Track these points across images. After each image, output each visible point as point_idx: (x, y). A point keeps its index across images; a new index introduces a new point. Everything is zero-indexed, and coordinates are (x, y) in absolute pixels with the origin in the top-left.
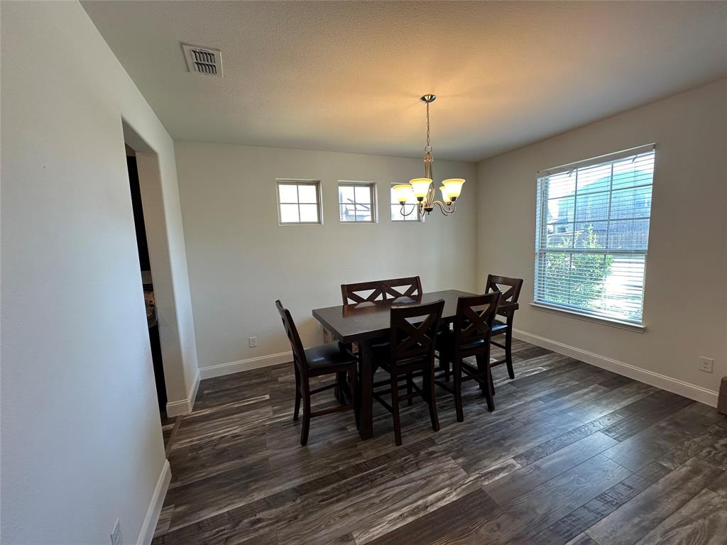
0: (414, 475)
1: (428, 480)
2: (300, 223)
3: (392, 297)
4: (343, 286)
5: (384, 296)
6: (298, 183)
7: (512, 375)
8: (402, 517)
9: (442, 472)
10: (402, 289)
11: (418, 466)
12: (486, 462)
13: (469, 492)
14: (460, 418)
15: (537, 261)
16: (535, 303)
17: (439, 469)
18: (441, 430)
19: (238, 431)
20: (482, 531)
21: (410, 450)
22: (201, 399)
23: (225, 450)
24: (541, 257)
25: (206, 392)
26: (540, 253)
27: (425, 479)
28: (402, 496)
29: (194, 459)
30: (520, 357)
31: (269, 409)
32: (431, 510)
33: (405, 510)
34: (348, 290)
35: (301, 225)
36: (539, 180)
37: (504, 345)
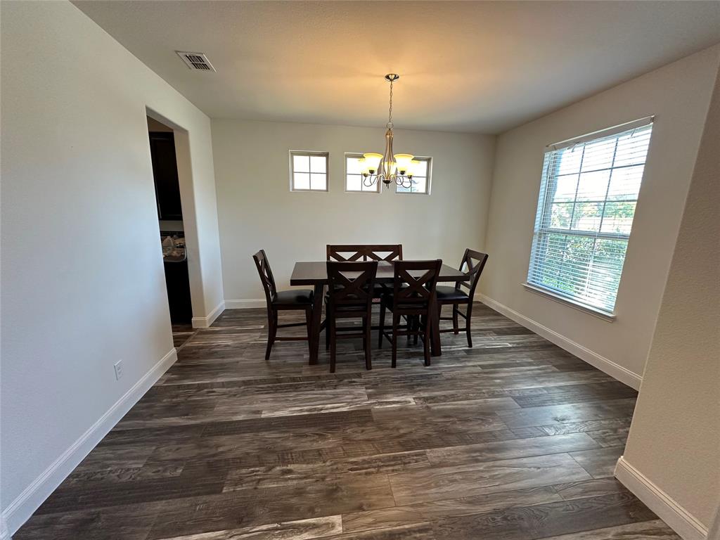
0: (329, 391)
1: (336, 396)
2: (310, 190)
3: (371, 260)
4: (328, 246)
5: (365, 259)
6: (310, 155)
7: (470, 345)
8: (301, 411)
9: (350, 394)
10: (383, 255)
11: (335, 387)
12: (389, 396)
13: (359, 409)
14: (394, 365)
15: (535, 241)
16: (528, 284)
17: (349, 392)
18: (372, 370)
19: (230, 343)
20: (348, 431)
21: (336, 377)
22: (218, 321)
23: (216, 352)
24: (540, 237)
25: (224, 317)
26: (540, 234)
27: (334, 395)
28: (310, 400)
29: (195, 353)
30: (495, 332)
31: (259, 334)
32: (323, 412)
33: (306, 408)
34: (332, 250)
35: (310, 192)
36: (547, 155)
37: (466, 315)
